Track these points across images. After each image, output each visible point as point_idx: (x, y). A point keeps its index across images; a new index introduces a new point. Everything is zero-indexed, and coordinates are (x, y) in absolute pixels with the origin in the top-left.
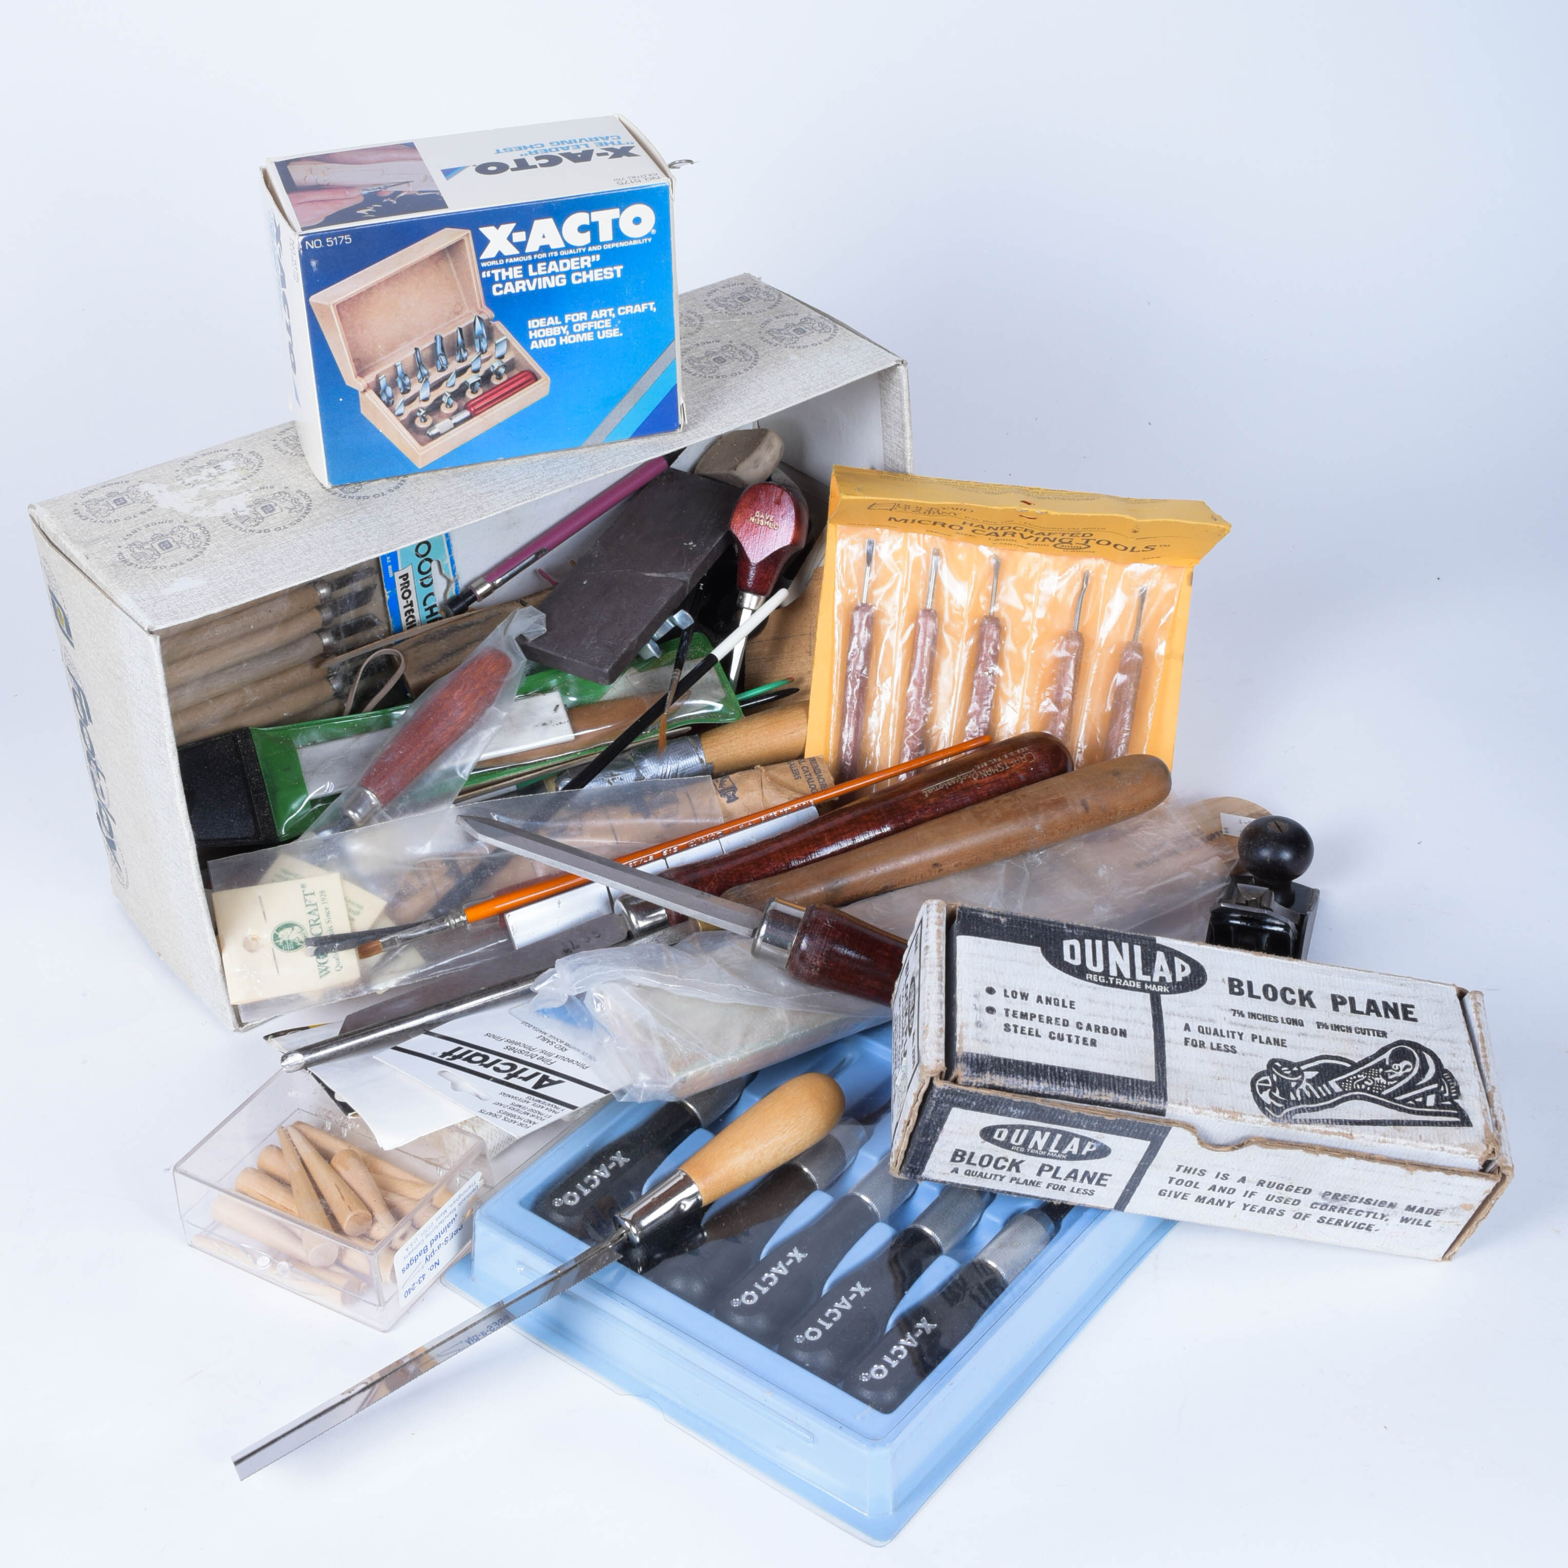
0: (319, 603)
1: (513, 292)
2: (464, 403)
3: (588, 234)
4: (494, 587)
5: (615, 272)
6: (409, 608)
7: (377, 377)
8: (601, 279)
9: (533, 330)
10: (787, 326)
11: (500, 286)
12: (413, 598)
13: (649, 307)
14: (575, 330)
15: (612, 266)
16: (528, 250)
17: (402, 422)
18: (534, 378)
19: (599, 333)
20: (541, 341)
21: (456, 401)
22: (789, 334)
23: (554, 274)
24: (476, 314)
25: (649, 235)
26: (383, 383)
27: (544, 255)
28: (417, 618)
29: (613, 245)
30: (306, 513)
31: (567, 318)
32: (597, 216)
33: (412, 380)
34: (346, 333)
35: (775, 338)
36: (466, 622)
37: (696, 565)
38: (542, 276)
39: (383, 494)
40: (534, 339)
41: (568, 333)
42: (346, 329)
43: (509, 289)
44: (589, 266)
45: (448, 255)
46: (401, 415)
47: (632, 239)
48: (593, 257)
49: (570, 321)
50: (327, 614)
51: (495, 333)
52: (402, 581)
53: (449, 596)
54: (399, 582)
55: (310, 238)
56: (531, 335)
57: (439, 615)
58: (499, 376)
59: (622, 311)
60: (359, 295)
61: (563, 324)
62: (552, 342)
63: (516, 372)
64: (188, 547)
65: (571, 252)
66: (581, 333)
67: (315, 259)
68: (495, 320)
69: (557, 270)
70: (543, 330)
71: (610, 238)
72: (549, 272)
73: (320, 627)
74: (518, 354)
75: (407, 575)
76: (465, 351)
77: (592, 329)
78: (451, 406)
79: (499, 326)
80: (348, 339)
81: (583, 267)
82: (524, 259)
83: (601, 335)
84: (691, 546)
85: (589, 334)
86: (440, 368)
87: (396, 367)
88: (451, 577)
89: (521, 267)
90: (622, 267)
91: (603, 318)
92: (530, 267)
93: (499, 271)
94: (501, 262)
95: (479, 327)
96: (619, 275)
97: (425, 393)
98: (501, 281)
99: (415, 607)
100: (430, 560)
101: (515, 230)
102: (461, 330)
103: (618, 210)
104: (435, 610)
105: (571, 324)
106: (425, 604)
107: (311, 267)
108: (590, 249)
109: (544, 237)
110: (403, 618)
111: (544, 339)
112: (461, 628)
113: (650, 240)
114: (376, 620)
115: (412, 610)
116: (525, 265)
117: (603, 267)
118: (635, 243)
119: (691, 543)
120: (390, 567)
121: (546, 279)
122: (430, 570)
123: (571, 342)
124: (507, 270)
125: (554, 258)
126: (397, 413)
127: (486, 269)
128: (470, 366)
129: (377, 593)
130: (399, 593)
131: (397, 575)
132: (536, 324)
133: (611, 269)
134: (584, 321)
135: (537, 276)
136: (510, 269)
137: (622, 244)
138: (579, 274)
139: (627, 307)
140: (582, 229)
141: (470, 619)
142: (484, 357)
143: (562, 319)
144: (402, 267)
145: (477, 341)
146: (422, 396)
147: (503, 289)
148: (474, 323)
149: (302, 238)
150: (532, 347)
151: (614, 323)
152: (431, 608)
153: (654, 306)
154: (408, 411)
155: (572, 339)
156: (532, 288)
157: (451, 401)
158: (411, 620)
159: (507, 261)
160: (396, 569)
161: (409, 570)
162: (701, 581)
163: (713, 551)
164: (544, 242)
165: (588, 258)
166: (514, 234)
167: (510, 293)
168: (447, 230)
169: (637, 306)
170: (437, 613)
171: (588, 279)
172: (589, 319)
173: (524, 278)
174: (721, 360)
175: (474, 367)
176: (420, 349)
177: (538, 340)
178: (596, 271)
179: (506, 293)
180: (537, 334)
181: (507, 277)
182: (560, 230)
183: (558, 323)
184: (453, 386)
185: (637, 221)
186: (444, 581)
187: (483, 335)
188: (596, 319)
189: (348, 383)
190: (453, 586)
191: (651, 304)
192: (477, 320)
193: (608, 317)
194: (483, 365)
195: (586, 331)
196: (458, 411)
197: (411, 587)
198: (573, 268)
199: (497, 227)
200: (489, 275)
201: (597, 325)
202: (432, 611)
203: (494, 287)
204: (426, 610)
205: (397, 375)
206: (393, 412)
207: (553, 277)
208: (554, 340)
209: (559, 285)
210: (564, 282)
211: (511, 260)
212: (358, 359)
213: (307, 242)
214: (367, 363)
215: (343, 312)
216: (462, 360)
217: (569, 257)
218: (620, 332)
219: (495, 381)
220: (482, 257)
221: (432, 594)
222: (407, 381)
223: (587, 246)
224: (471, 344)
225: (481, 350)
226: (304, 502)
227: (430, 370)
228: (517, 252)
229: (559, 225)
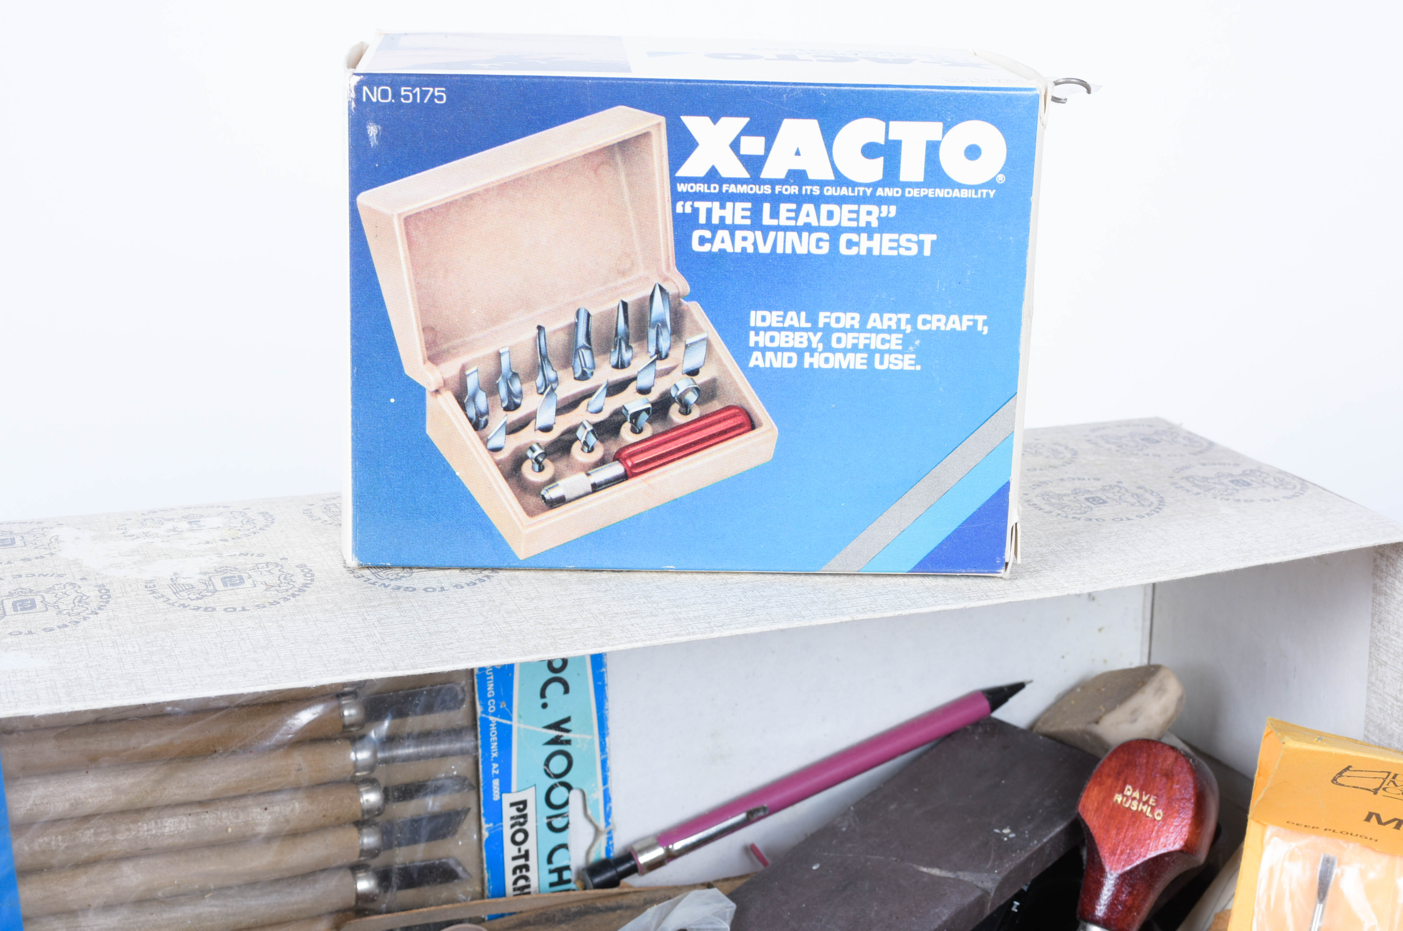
0: (359, 815)
1: (729, 249)
2: (614, 449)
3: (879, 162)
4: (670, 856)
5: (920, 244)
6: (521, 862)
7: (463, 369)
8: (894, 253)
9: (757, 330)
10: (1219, 476)
11: (708, 234)
12: (530, 845)
13: (975, 322)
14: (834, 344)
15: (917, 233)
16: (765, 174)
17: (498, 464)
18: (750, 424)
19: (877, 356)
20: (770, 355)
21: (602, 442)
22: (1222, 484)
23: (808, 228)
24: (657, 280)
25: (991, 184)
26: (472, 383)
27: (794, 190)
28: (534, 883)
29: (924, 192)
30: (294, 595)
31: (823, 318)
32: (899, 129)
33: (526, 387)
34: (416, 274)
35: (1197, 486)
36: (612, 903)
37: (1009, 866)
38: (786, 229)
39: (442, 589)
40: (757, 347)
41: (821, 346)
42: (416, 267)
43: (722, 242)
44: (875, 224)
45: (618, 157)
46: (496, 450)
47: (960, 186)
48: (884, 208)
49: (827, 325)
50: (369, 840)
51: (687, 323)
52: (514, 812)
53: (593, 858)
54: (509, 812)
55: (371, 80)
56: (753, 338)
57: (572, 886)
58: (685, 409)
59: (925, 322)
60: (448, 206)
61: (815, 329)
62: (790, 360)
63: (716, 405)
64: (60, 612)
65: (844, 191)
66: (845, 351)
67: (376, 122)
68: (690, 298)
69: (815, 223)
70: (775, 334)
71: (919, 177)
72: (800, 223)
73: (355, 858)
74: (726, 372)
75: (524, 803)
76: (628, 347)
77: (867, 347)
78: (591, 450)
79: (695, 310)
80: (418, 286)
81: (862, 224)
82: (756, 189)
83: (882, 362)
84: (1007, 835)
85: (859, 356)
86: (579, 373)
87: (499, 355)
88: (602, 824)
89: (749, 205)
90: (934, 237)
91: (889, 331)
92: (767, 207)
93: (708, 204)
94: (714, 189)
95: (660, 309)
96: (927, 252)
97: (546, 416)
98: (709, 225)
99: (532, 862)
100: (569, 787)
101: (747, 131)
102: (625, 305)
103: (939, 126)
104: (566, 875)
105: (828, 330)
106: (550, 861)
107: (366, 136)
108: (880, 192)
109: (798, 153)
110: (509, 878)
111: (776, 350)
112: (599, 910)
113: (992, 193)
114: (459, 870)
115: (527, 867)
116: (757, 201)
117: (901, 230)
118: (965, 194)
119: (1006, 831)
120: (496, 783)
121: (792, 236)
122: (566, 803)
123: (824, 366)
124: (723, 207)
125: (811, 199)
126: (491, 444)
127: (686, 197)
128: (635, 379)
129: (469, 825)
130: (507, 832)
131: (508, 799)
132: (764, 319)
133: (914, 237)
134: (852, 329)
135: (778, 228)
136: (729, 205)
137: (940, 193)
138: (854, 237)
139: (935, 317)
140: (870, 151)
141: (619, 899)
142: (661, 365)
143: (812, 319)
144: (531, 165)
145: (652, 333)
146: (541, 421)
147: (711, 241)
148: (652, 296)
149: (358, 78)
150: (752, 364)
151: (907, 341)
152: (560, 871)
153: (985, 323)
154: (511, 444)
155: (827, 360)
156: (765, 249)
157: (592, 440)
158: (522, 883)
159: (725, 187)
160: (506, 788)
161: (529, 795)
162: (1017, 897)
163: (1042, 849)
164: (797, 164)
165: (874, 209)
166: (743, 139)
167: (722, 251)
168: (621, 111)
169: (954, 317)
170: (568, 881)
171: (870, 250)
172: (863, 328)
173: (752, 228)
174: (1096, 501)
175: (643, 382)
176: (547, 330)
177: (764, 350)
178: (887, 237)
179: (715, 249)
180: (763, 339)
181: (722, 219)
182: (829, 147)
183: (804, 324)
184: (600, 411)
185: (973, 152)
186: (591, 830)
187: (664, 324)
188: (875, 330)
189: (409, 370)
190: (603, 840)
191: (981, 318)
192: (658, 291)
193: (898, 330)
194: (659, 381)
195: (855, 349)
196: (602, 462)
197: (529, 827)
198: (845, 223)
199: (715, 120)
200: (688, 210)
201: (875, 341)
202: (560, 876)
203: (696, 234)
204: (551, 872)
205: (499, 372)
206: (485, 441)
207: (805, 235)
208: (794, 356)
209: (814, 251)
210: (825, 248)
211: (732, 189)
212: (432, 329)
213: (365, 88)
214: (447, 339)
215: (414, 233)
216: (620, 365)
217: (841, 201)
218: (917, 362)
219: (675, 415)
220: (681, 173)
221: (564, 846)
222: (516, 386)
223: (875, 185)
224: (642, 336)
225: (658, 352)
226: (300, 580)
227: (561, 373)
228: (744, 174)
229: (829, 136)
